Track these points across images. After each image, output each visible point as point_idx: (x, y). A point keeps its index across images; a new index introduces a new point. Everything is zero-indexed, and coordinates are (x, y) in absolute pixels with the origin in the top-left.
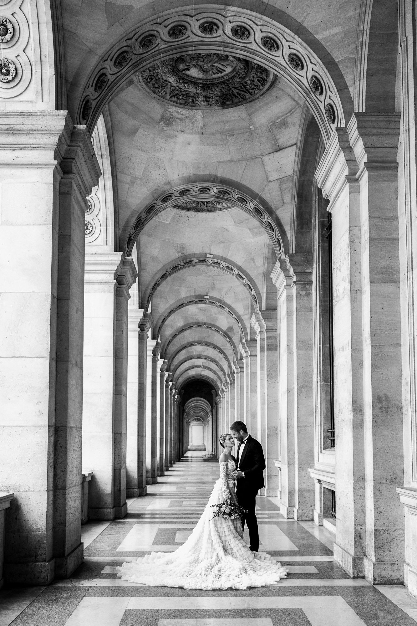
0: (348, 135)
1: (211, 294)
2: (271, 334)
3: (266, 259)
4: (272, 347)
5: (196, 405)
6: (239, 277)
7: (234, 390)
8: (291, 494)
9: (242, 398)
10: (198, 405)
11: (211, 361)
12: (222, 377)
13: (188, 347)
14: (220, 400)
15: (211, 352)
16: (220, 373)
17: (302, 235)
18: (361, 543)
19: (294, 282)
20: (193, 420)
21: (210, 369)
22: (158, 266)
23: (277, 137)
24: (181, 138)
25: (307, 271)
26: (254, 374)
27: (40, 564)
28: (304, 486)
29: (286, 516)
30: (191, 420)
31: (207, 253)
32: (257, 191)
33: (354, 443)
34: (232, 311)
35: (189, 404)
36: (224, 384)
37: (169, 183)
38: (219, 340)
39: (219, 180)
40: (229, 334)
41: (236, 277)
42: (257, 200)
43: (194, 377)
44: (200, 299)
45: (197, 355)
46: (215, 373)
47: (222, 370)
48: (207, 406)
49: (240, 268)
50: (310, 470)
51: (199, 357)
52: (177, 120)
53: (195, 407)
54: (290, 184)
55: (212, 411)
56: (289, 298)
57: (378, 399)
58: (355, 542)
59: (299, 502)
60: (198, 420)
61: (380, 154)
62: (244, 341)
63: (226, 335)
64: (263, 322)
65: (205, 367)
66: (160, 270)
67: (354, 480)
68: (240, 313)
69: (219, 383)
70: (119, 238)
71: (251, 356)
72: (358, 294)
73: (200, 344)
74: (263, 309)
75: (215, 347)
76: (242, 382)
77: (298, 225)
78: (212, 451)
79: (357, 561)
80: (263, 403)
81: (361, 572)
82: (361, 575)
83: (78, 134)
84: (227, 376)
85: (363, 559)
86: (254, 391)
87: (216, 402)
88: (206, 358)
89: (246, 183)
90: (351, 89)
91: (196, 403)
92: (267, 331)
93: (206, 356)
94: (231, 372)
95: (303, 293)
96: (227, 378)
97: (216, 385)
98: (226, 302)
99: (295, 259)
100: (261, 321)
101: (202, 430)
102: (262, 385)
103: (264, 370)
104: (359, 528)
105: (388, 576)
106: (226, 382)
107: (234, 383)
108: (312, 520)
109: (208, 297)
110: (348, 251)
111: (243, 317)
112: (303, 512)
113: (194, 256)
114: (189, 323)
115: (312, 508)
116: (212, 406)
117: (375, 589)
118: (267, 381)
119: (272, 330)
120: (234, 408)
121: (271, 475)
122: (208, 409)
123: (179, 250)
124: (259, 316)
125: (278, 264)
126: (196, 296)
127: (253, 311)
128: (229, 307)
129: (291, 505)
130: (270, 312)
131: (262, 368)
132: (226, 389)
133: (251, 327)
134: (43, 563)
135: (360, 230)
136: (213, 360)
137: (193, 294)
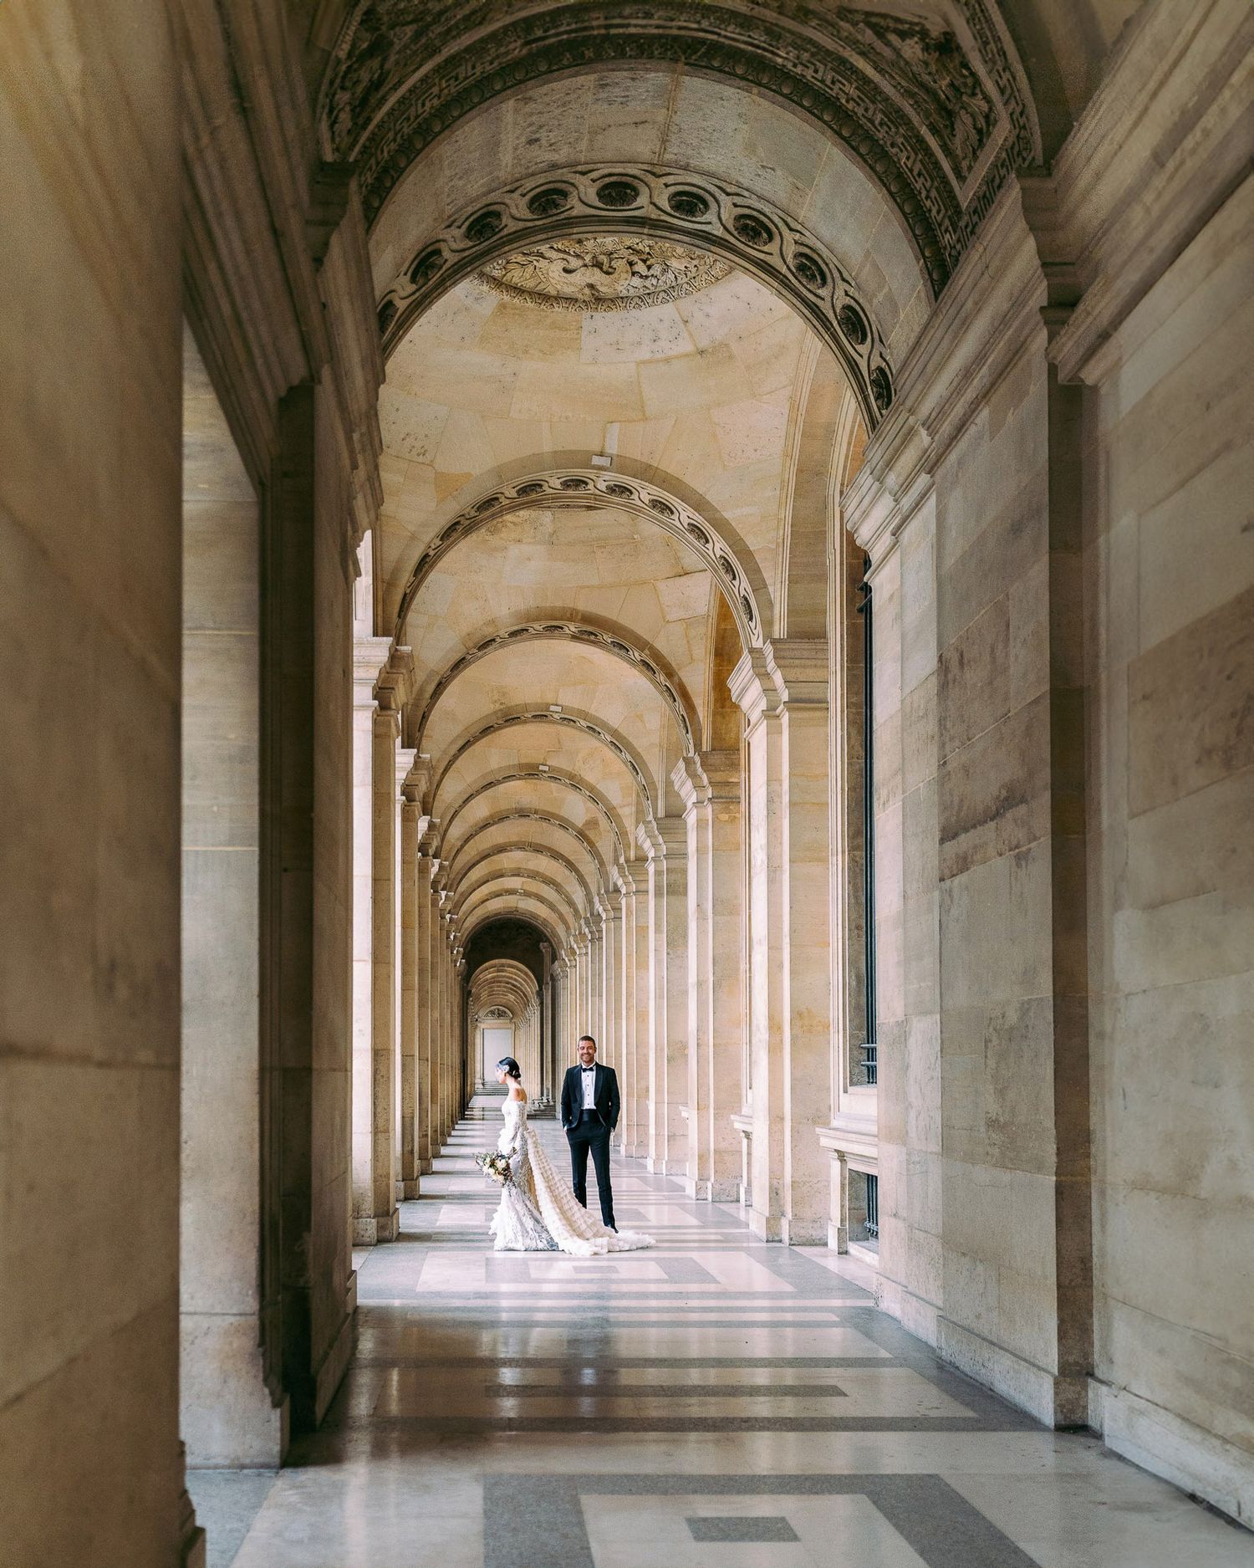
0: (765, 658)
1: (554, 762)
2: (676, 863)
3: (666, 719)
4: (675, 889)
5: (498, 976)
6: (613, 748)
7: (600, 954)
8: (702, 1158)
9: (618, 977)
10: (504, 976)
11: (543, 882)
12: (570, 919)
13: (494, 854)
14: (563, 971)
15: (543, 864)
16: (565, 909)
17: (724, 717)
18: (777, 1200)
19: (710, 799)
20: (487, 1015)
21: (541, 899)
22: (456, 730)
23: (679, 554)
24: (514, 551)
25: (731, 780)
26: (642, 931)
27: (364, 1220)
28: (723, 1145)
29: (694, 1197)
30: (480, 1014)
31: (551, 702)
32: (646, 636)
33: (769, 1071)
34: (595, 797)
35: (481, 976)
36: (575, 936)
37: (492, 622)
38: (565, 842)
39: (579, 617)
40: (591, 834)
41: (607, 745)
42: (647, 651)
43: (499, 914)
44: (531, 772)
45: (512, 870)
46: (552, 906)
47: (571, 903)
48: (525, 981)
49: (615, 733)
50: (733, 1117)
51: (517, 873)
52: (509, 524)
53: (494, 981)
54: (702, 630)
55: (540, 994)
56: (701, 824)
57: (797, 1015)
58: (770, 1198)
59: (716, 1172)
60: (501, 1014)
61: (805, 691)
62: (622, 860)
63: (582, 835)
64: (660, 839)
65: (527, 894)
66: (459, 736)
67: (770, 1120)
68: (615, 803)
69: (561, 930)
70: (408, 721)
71: (637, 892)
72: (778, 873)
73: (522, 849)
74: (659, 816)
75: (556, 855)
76: (618, 941)
77: (716, 701)
78: (542, 1095)
79: (772, 1222)
80: (658, 997)
81: (777, 1235)
82: (777, 1239)
83: (401, 658)
84: (582, 922)
85: (780, 1219)
86: (642, 965)
87: (552, 975)
88: (534, 875)
89: (626, 620)
90: (771, 589)
91: (498, 971)
92: (667, 857)
93: (532, 871)
94: (592, 914)
95: (725, 817)
96: (584, 926)
97: (555, 934)
98: (586, 778)
99: (710, 761)
100: (655, 837)
101: (511, 1041)
102: (658, 962)
103: (661, 932)
104: (775, 1182)
105: (808, 1236)
106: (580, 933)
107: (600, 939)
108: (738, 1201)
109: (546, 768)
110: (765, 813)
111: (620, 811)
112: (723, 1187)
113: (526, 708)
114: (501, 811)
115: (737, 1181)
116: (540, 982)
117: (791, 1249)
118: (668, 954)
119: (677, 855)
120: (601, 996)
121: (675, 1135)
122: (531, 987)
123: (496, 698)
124: (653, 828)
125: (681, 764)
126: (521, 766)
127: (640, 817)
128: (592, 789)
129: (703, 1178)
130: (672, 821)
131: (658, 930)
132: (579, 948)
133: (636, 843)
134: (369, 1220)
135: (781, 785)
136: (549, 881)
137: (516, 762)
